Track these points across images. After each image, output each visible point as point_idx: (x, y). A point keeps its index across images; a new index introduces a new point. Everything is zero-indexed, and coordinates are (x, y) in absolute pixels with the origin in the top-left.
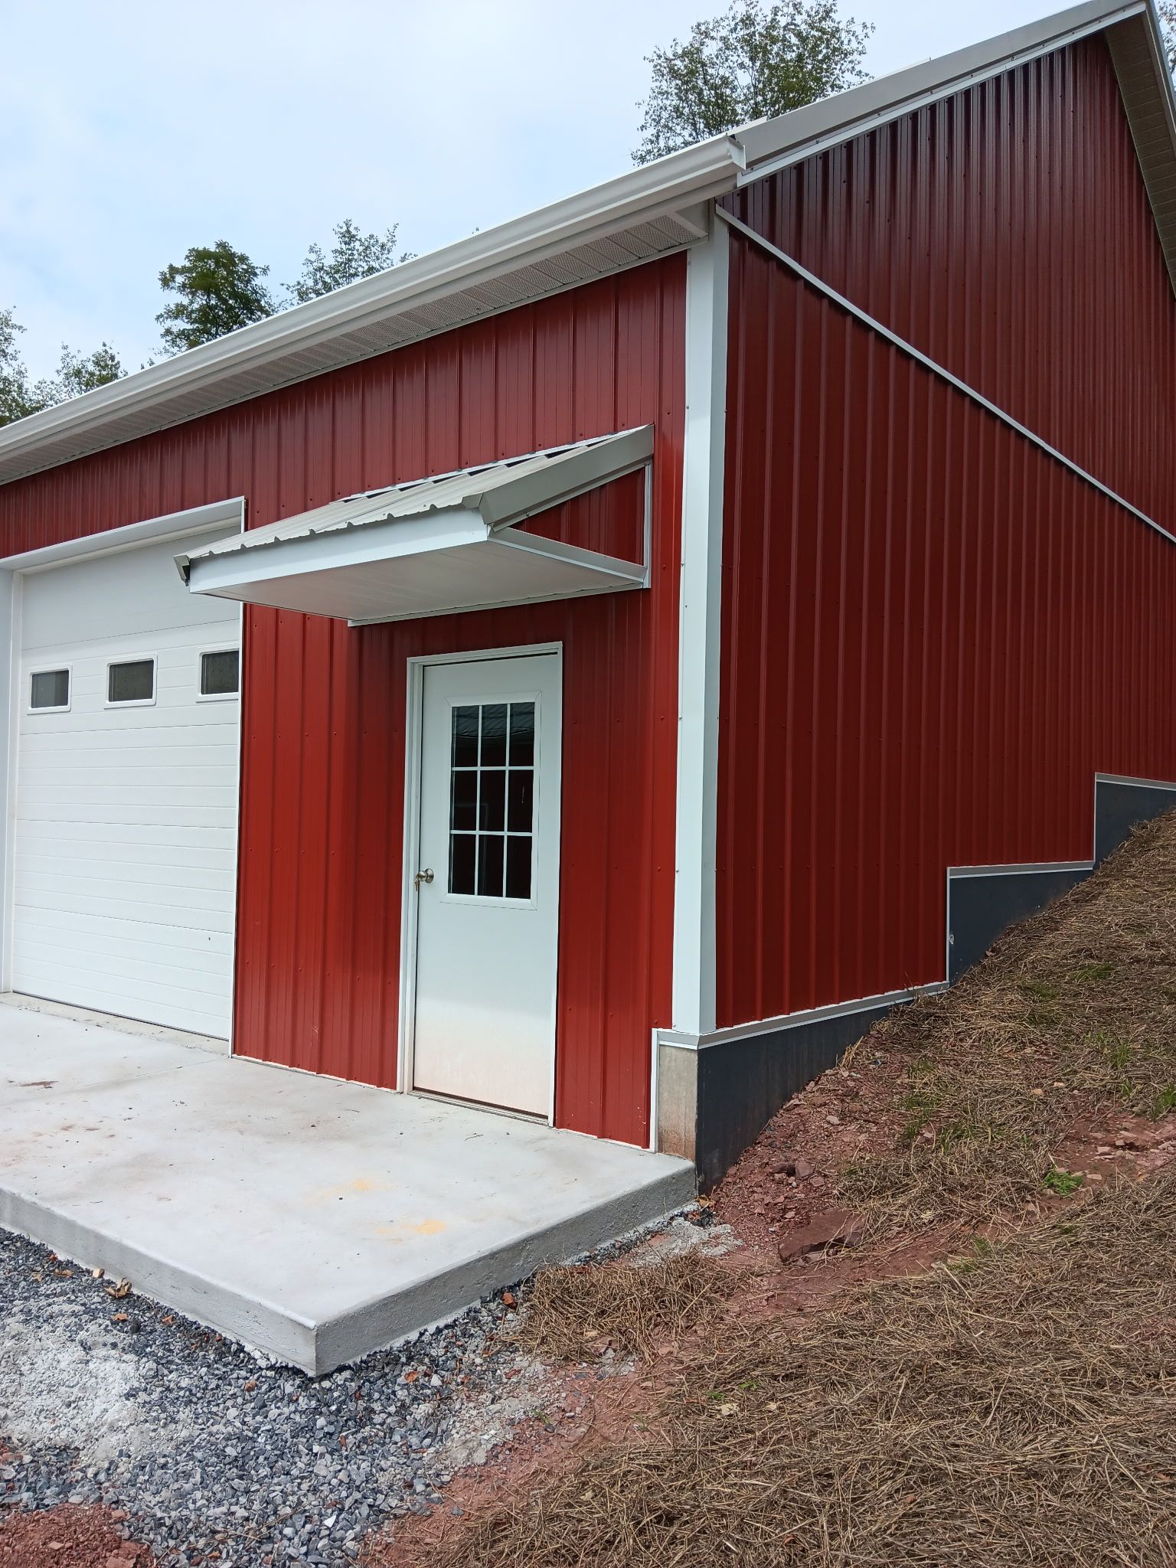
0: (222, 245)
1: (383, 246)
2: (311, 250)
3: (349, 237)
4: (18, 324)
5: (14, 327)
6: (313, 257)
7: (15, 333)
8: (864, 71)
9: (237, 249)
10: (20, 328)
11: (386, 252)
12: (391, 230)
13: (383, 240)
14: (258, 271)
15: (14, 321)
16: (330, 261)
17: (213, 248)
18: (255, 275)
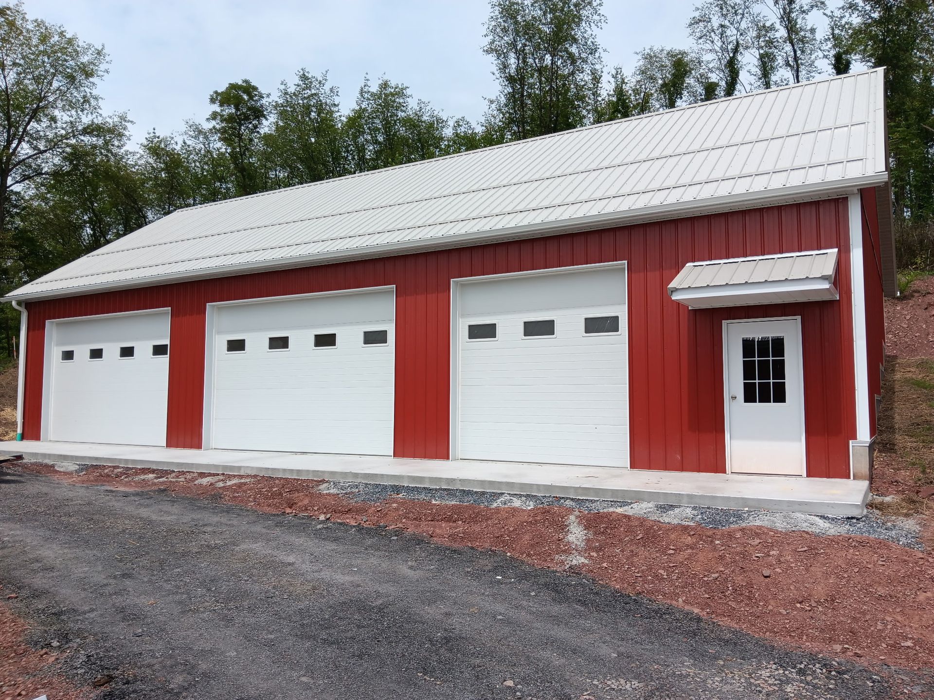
0: (246, 81)
1: (320, 82)
2: (282, 84)
3: (304, 77)
4: (131, 120)
5: (129, 121)
6: (283, 87)
7: (128, 125)
8: (602, 13)
9: (254, 83)
10: (132, 122)
11: (322, 85)
12: (324, 73)
13: (320, 78)
14: (264, 96)
15: (129, 118)
16: (292, 89)
17: (240, 83)
18: (263, 97)
